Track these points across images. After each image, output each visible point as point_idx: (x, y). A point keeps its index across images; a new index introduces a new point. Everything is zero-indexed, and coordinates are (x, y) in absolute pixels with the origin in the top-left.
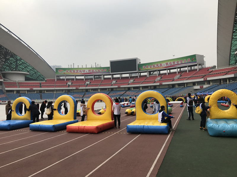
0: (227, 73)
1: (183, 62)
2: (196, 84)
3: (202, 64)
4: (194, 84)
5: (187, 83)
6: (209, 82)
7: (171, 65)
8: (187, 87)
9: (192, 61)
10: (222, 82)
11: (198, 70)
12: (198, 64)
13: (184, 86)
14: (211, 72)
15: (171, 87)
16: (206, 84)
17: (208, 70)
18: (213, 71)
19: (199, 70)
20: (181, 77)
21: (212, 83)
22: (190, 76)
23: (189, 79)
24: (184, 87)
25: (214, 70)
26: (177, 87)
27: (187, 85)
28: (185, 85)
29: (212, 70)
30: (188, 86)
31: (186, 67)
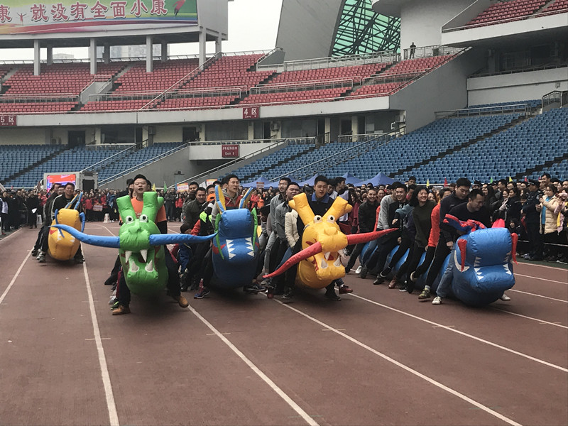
0: (348, 92)
1: (128, 14)
2: (202, 136)
3: (220, 36)
4: (190, 132)
5: (153, 128)
6: (265, 128)
7: (63, 21)
8: (152, 145)
9: (176, 11)
10: (327, 130)
11: (201, 63)
12: (204, 32)
13: (139, 140)
14: (270, 77)
15: (65, 142)
16: (251, 137)
17: (253, 68)
18: (275, 74)
19: (206, 67)
20: (114, 94)
21: (279, 134)
22: (167, 92)
23: (161, 104)
24: (139, 146)
25: (280, 70)
26: (98, 143)
27: (151, 136)
28: (145, 137)
29: (273, 69)
30: (156, 141)
31: (139, 40)
